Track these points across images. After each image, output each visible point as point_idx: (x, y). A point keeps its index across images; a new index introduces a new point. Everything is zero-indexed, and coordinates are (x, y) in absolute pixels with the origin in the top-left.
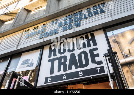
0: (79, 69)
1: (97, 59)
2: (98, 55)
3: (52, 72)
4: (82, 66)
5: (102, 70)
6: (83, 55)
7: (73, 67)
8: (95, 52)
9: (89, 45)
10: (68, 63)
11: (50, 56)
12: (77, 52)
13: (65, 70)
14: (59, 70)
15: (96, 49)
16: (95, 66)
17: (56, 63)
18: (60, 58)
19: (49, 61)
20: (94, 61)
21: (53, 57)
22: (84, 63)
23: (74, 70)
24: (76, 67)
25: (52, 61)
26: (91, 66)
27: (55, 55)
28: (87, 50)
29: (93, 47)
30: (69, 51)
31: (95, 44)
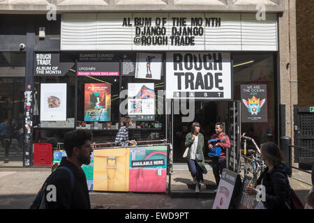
0: (204, 90)
1: (220, 85)
2: (221, 81)
3: (179, 88)
4: (207, 88)
5: (222, 94)
6: (209, 76)
7: (200, 87)
8: (220, 77)
9: (215, 69)
10: (194, 81)
11: (175, 69)
12: (204, 72)
13: (192, 88)
14: (187, 87)
15: (221, 74)
16: (217, 90)
17: (183, 78)
18: (187, 75)
19: (175, 74)
20: (217, 86)
21: (178, 71)
22: (209, 85)
23: (200, 90)
24: (202, 88)
25: (179, 75)
26: (215, 89)
27: (181, 69)
28: (213, 72)
29: (218, 71)
30: (196, 68)
31: (221, 69)
